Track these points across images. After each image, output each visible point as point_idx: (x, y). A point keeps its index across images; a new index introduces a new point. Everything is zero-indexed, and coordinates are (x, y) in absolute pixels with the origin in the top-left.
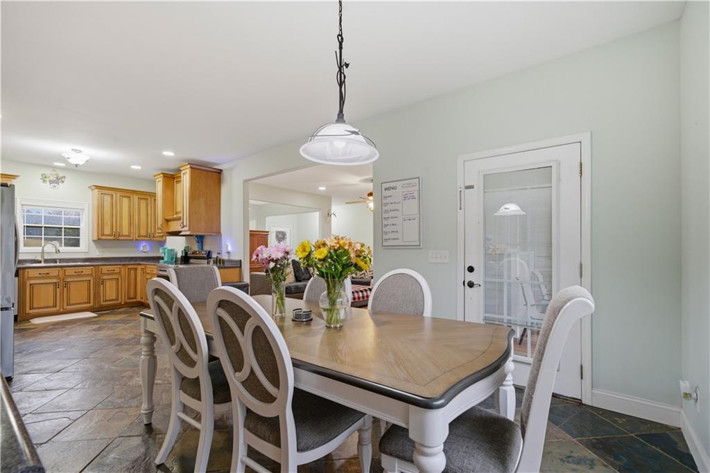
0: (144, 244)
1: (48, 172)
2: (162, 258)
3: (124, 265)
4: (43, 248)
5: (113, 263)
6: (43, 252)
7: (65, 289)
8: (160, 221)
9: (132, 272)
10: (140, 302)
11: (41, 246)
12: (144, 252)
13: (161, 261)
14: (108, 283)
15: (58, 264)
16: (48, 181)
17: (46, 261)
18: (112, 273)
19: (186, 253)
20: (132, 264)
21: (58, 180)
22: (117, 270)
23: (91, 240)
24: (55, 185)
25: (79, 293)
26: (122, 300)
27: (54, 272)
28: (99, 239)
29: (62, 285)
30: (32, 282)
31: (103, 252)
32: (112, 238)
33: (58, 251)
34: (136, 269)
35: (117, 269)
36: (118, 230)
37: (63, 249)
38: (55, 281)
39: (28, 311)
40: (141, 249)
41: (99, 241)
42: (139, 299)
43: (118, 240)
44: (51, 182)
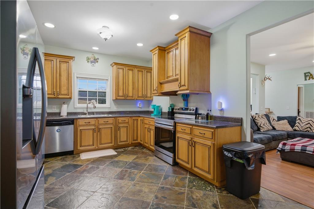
0: (140, 103)
1: (90, 56)
2: (152, 112)
3: (130, 117)
4: (87, 105)
5: (124, 116)
6: (87, 108)
7: (99, 133)
8: (155, 84)
9: (135, 122)
10: (140, 143)
11: (87, 104)
12: (140, 108)
13: (152, 114)
14: (122, 129)
15: (95, 116)
16: (90, 62)
17: (89, 113)
18: (124, 122)
19: (173, 109)
20: (135, 117)
21: (96, 60)
22: (127, 121)
23: (112, 100)
24: (93, 64)
25: (106, 135)
26: (130, 141)
27: (93, 122)
28: (116, 99)
29: (97, 130)
30: (81, 128)
31: (118, 107)
32: (123, 98)
33: (95, 107)
34: (137, 119)
35: (126, 119)
36: (127, 93)
37: (98, 105)
38: (93, 127)
39: (79, 148)
40: (138, 106)
41: (116, 101)
42: (139, 141)
43: (127, 99)
44: (92, 62)
